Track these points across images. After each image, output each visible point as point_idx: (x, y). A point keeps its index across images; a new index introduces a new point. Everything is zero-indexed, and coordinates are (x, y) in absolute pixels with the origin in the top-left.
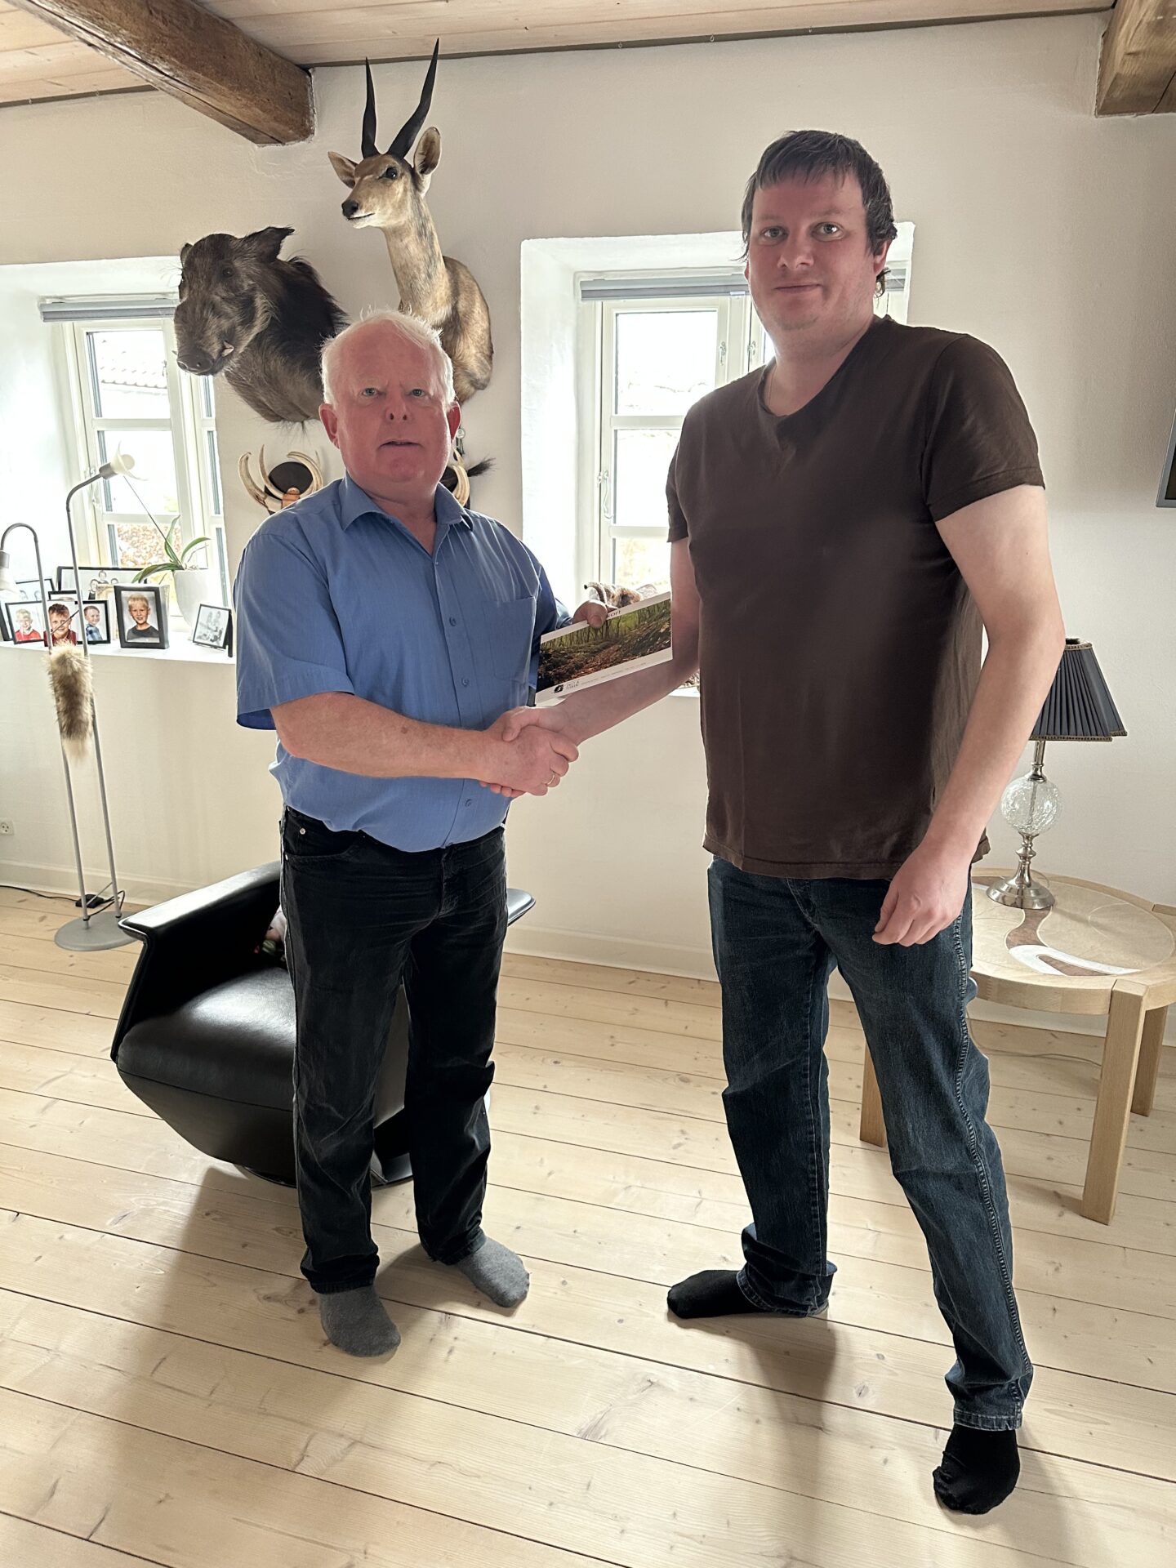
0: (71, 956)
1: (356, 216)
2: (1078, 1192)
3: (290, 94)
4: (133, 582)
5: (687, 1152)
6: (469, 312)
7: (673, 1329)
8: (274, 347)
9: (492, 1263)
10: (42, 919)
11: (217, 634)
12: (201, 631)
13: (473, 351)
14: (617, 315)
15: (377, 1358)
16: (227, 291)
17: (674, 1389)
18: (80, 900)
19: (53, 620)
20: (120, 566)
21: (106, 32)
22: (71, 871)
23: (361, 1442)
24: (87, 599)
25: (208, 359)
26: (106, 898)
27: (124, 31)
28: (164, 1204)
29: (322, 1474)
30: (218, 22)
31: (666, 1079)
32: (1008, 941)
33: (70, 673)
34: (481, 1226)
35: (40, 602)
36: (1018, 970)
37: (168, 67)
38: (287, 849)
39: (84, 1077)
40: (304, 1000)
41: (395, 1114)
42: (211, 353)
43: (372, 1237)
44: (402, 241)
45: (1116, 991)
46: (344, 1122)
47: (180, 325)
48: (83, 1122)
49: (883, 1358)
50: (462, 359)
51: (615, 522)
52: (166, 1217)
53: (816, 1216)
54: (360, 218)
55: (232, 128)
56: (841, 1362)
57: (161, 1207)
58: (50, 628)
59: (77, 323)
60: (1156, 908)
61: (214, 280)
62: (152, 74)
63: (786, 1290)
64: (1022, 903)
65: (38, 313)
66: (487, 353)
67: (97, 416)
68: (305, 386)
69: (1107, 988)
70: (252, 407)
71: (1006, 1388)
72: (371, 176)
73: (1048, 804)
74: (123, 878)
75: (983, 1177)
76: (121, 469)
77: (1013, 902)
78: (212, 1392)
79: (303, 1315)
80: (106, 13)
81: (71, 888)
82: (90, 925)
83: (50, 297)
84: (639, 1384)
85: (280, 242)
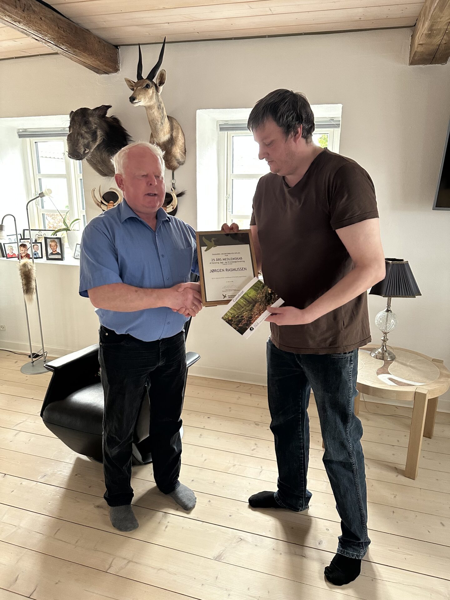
0: (27, 377)
1: (134, 102)
2: (403, 467)
3: (111, 56)
4: (51, 236)
5: (257, 452)
6: (177, 137)
8: (104, 149)
9: (182, 494)
10: (16, 362)
12: (77, 253)
13: (179, 151)
14: (233, 136)
16: (87, 129)
17: (250, 541)
18: (30, 355)
19: (21, 250)
20: (47, 229)
21: (42, 35)
22: (27, 344)
23: (132, 561)
25: (79, 154)
26: (40, 354)
27: (49, 35)
28: (61, 471)
29: (117, 573)
30: (84, 30)
31: (250, 424)
32: (377, 372)
33: (27, 270)
34: (179, 480)
35: (16, 243)
36: (380, 383)
37: (65, 48)
38: (101, 341)
39: (31, 423)
40: (107, 396)
42: (80, 152)
43: (131, 486)
44: (152, 111)
45: (417, 392)
46: (121, 442)
47: (69, 142)
48: (30, 440)
49: (329, 530)
50: (174, 154)
51: (232, 213)
52: (60, 476)
54: (136, 102)
55: (89, 69)
56: (312, 532)
57: (59, 472)
58: (20, 253)
59: (31, 139)
60: (433, 360)
61: (82, 125)
62: (59, 50)
64: (383, 358)
65: (17, 135)
66: (184, 152)
67: (39, 173)
69: (414, 390)
70: (96, 171)
72: (140, 87)
73: (392, 321)
74: (47, 346)
75: (354, 464)
76: (47, 194)
77: (380, 357)
78: (77, 542)
80: (42, 28)
81: (27, 350)
82: (34, 365)
83: (21, 129)
84: (237, 540)
85: (107, 111)
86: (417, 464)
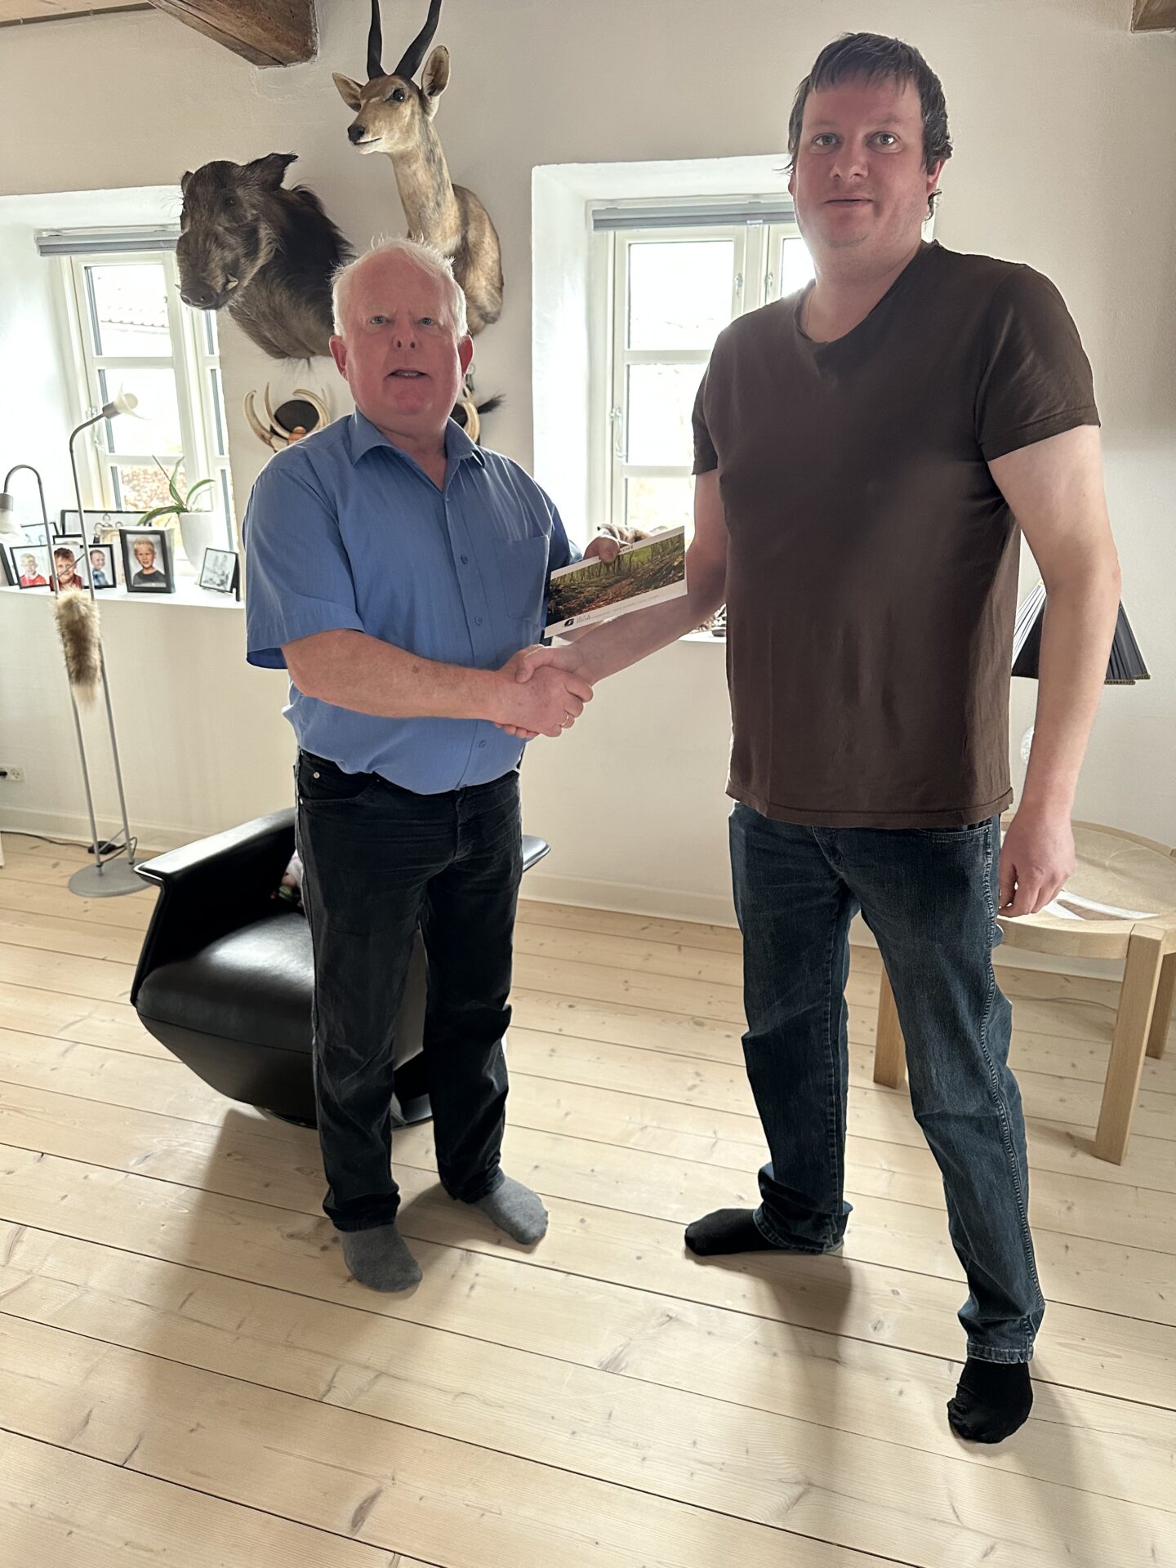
0: (85, 902)
1: (362, 141)
2: (1091, 1134)
3: (291, 12)
4: (138, 525)
5: (702, 1093)
6: (479, 243)
7: (691, 1265)
8: (279, 280)
9: (511, 1202)
10: (55, 865)
11: (223, 578)
12: (207, 575)
13: (484, 283)
14: (630, 245)
15: (400, 1293)
16: (230, 221)
17: (692, 1323)
18: (93, 847)
19: (59, 565)
20: (124, 510)
22: (83, 817)
23: (386, 1374)
24: (92, 543)
25: (212, 293)
26: (118, 845)
28: (187, 1145)
31: (680, 1023)
33: (77, 618)
34: (500, 1165)
35: (45, 546)
38: (302, 794)
39: (103, 1021)
40: (322, 942)
41: (413, 1057)
42: (215, 286)
43: (393, 1177)
44: (410, 167)
45: (1135, 936)
46: (363, 1063)
47: (183, 257)
48: (102, 1066)
49: (898, 1293)
51: (627, 461)
52: (188, 1157)
53: (834, 1157)
54: (366, 143)
55: (232, 49)
56: (857, 1298)
57: (184, 1148)
58: (56, 573)
59: (75, 257)
60: (1174, 853)
61: (216, 209)
63: (802, 1228)
65: (35, 246)
66: (498, 285)
67: (98, 354)
68: (311, 321)
69: (1124, 932)
70: (256, 343)
71: (1018, 1322)
72: (378, 98)
74: (135, 824)
75: (1004, 1120)
76: (124, 408)
78: (239, 1326)
79: (326, 1252)
81: (81, 834)
82: (103, 871)
83: (47, 230)
84: (658, 1319)
85: (284, 170)
86: (1127, 1124)
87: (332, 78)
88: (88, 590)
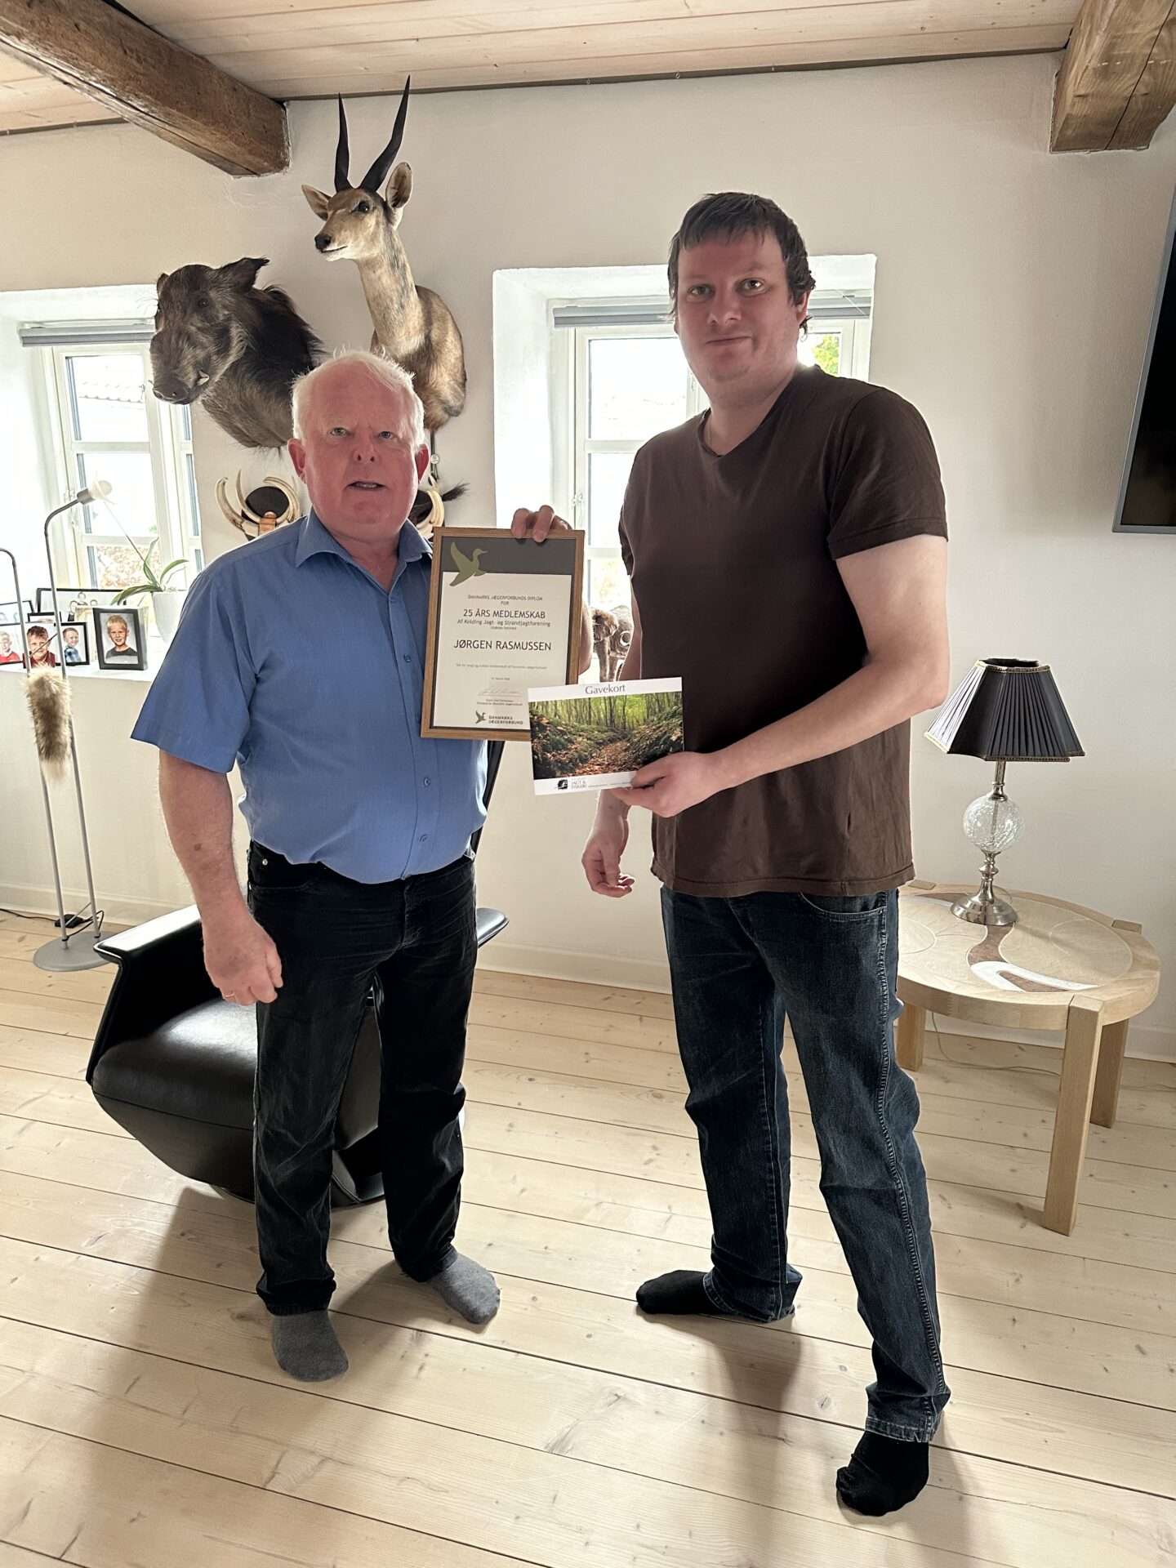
0: (50, 977)
1: (328, 249)
2: (1039, 1204)
3: (264, 127)
4: (112, 604)
5: (657, 1167)
6: (442, 342)
8: (249, 375)
9: (463, 1280)
10: (21, 939)
13: (447, 379)
14: (590, 341)
16: (203, 321)
17: (640, 1402)
18: (59, 920)
19: (32, 642)
20: (99, 588)
21: (82, 72)
22: (49, 890)
23: (332, 1459)
25: (184, 388)
26: (85, 918)
27: (99, 71)
28: (141, 1224)
29: (292, 1491)
30: (192, 58)
31: (639, 1095)
32: (970, 958)
33: (48, 695)
34: (453, 1243)
35: (18, 624)
36: (978, 986)
37: (143, 104)
38: (252, 879)
39: (62, 1098)
41: (366, 1134)
42: (187, 382)
43: (328, 1261)
44: (374, 272)
45: (1073, 1007)
47: (156, 355)
48: (60, 1144)
49: (846, 1369)
50: (436, 387)
51: (590, 544)
52: (141, 1237)
54: (333, 251)
55: (207, 161)
56: (804, 1374)
57: (137, 1228)
58: (29, 650)
59: (55, 347)
60: (1116, 924)
61: (188, 312)
62: (127, 110)
64: (985, 919)
65: (17, 338)
66: (461, 380)
67: (77, 439)
68: (281, 413)
69: (1064, 1004)
70: (229, 433)
71: (918, 1400)
72: (344, 210)
73: (1009, 822)
74: (102, 897)
75: (902, 1194)
76: (99, 494)
77: (977, 917)
78: (185, 1411)
80: (80, 53)
81: (50, 908)
82: (69, 945)
83: (30, 322)
84: (606, 1398)
85: (256, 273)
86: (1073, 1195)
87: (301, 190)
88: (60, 667)
